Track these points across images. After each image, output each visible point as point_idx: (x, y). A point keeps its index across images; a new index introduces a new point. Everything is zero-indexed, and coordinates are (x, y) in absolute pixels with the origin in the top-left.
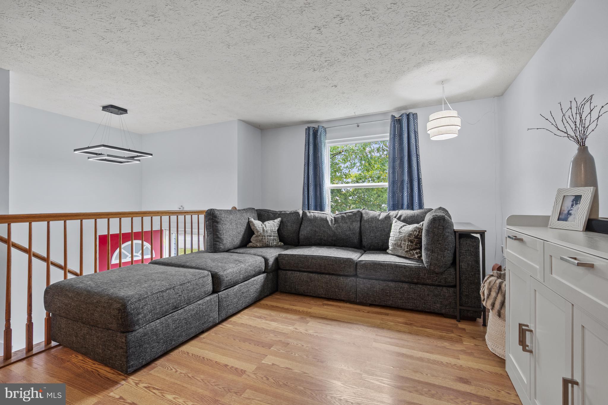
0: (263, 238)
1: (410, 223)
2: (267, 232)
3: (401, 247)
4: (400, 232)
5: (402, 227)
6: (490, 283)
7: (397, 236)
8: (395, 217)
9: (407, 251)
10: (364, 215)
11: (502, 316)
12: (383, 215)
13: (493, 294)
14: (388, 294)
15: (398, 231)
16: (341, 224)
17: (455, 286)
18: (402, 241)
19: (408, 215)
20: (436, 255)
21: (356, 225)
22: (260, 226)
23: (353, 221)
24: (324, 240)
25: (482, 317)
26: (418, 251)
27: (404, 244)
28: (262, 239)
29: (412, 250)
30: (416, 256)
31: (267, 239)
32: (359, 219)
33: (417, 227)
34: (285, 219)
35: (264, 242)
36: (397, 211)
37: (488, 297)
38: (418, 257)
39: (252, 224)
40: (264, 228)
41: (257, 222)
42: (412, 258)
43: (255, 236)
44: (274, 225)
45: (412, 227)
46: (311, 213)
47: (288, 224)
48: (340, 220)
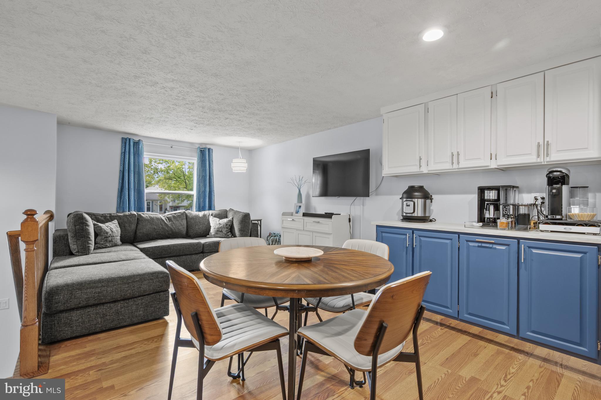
0: (113, 238)
2: (114, 233)
3: (222, 232)
4: (220, 224)
5: (218, 221)
7: (218, 226)
8: (209, 215)
9: (226, 234)
10: (189, 215)
16: (174, 221)
18: (222, 228)
19: (216, 213)
21: (184, 222)
22: (107, 228)
23: (182, 219)
24: (162, 235)
26: (230, 233)
27: (224, 230)
28: (112, 239)
29: (227, 233)
30: (230, 236)
31: (116, 239)
32: (185, 218)
33: (229, 220)
34: (121, 221)
35: (114, 241)
36: (207, 212)
39: (98, 227)
40: (110, 229)
41: (100, 224)
42: (228, 237)
43: (103, 237)
44: (116, 226)
45: (225, 220)
46: (146, 214)
47: (127, 225)
48: (173, 219)
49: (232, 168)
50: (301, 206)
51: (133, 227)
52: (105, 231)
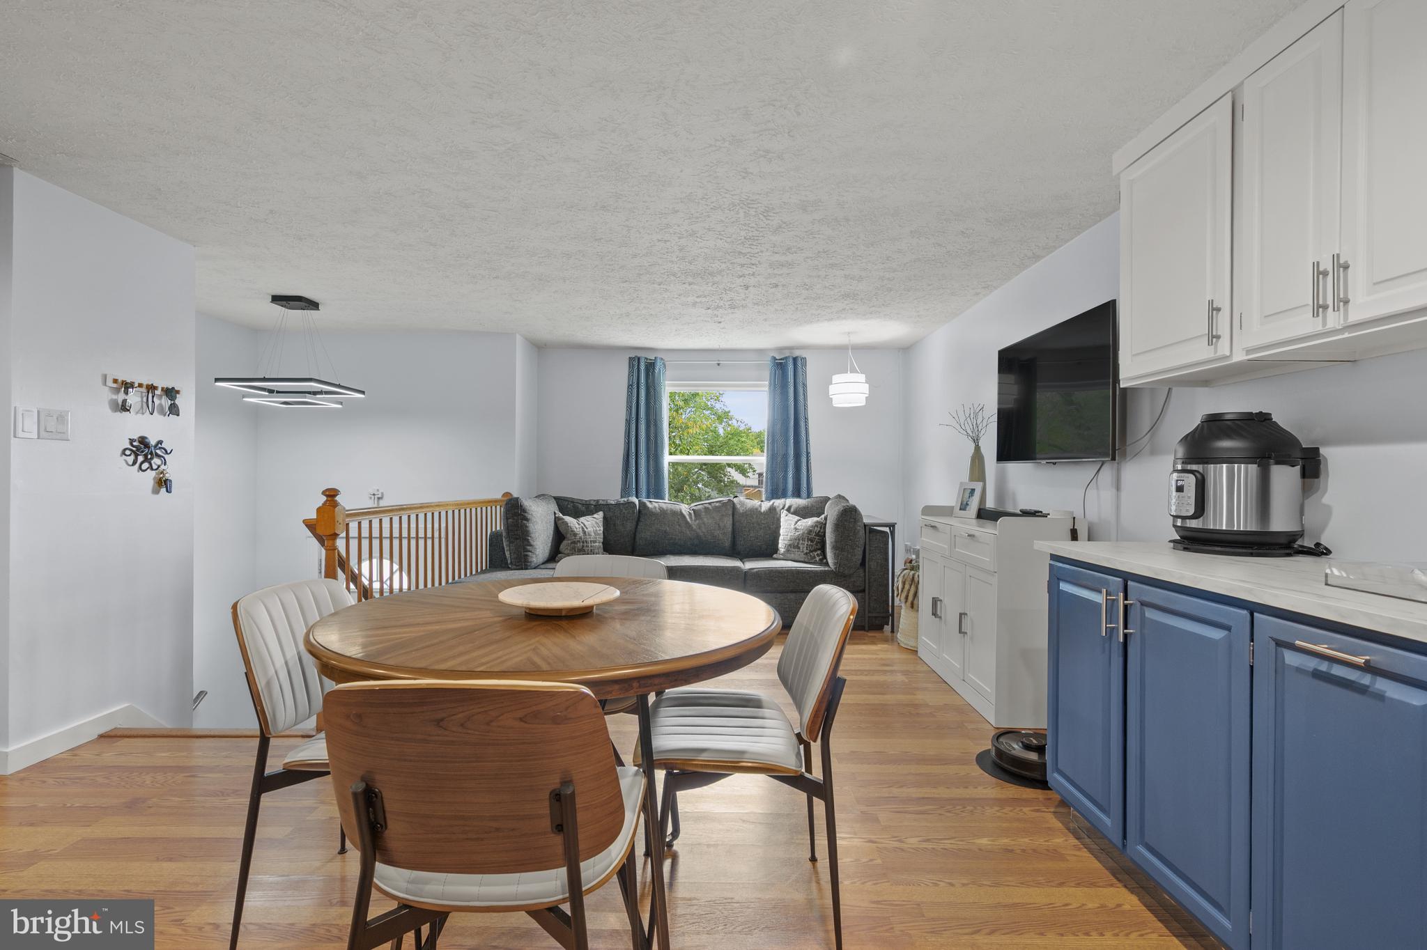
0: (585, 544)
1: (804, 517)
2: (589, 535)
3: (799, 548)
4: (796, 529)
5: (796, 522)
6: (904, 575)
7: (792, 534)
8: (783, 508)
9: (806, 554)
10: (738, 506)
11: (915, 607)
12: (765, 506)
13: (907, 587)
14: (788, 610)
15: (793, 527)
16: (705, 519)
17: (864, 591)
18: (799, 540)
19: (799, 505)
20: (845, 554)
21: (728, 522)
22: (577, 526)
23: (723, 515)
25: (890, 623)
26: (819, 552)
27: (801, 544)
28: (583, 546)
29: (811, 551)
30: (817, 559)
32: (730, 512)
33: (817, 522)
34: (609, 514)
36: (783, 500)
37: (902, 591)
38: (820, 560)
39: (563, 522)
40: (583, 528)
41: (568, 519)
42: (813, 561)
43: (570, 542)
44: (596, 523)
45: (810, 522)
46: (653, 504)
47: (618, 522)
48: (703, 514)
49: (831, 397)
50: (974, 489)
51: (630, 526)
52: (572, 531)
